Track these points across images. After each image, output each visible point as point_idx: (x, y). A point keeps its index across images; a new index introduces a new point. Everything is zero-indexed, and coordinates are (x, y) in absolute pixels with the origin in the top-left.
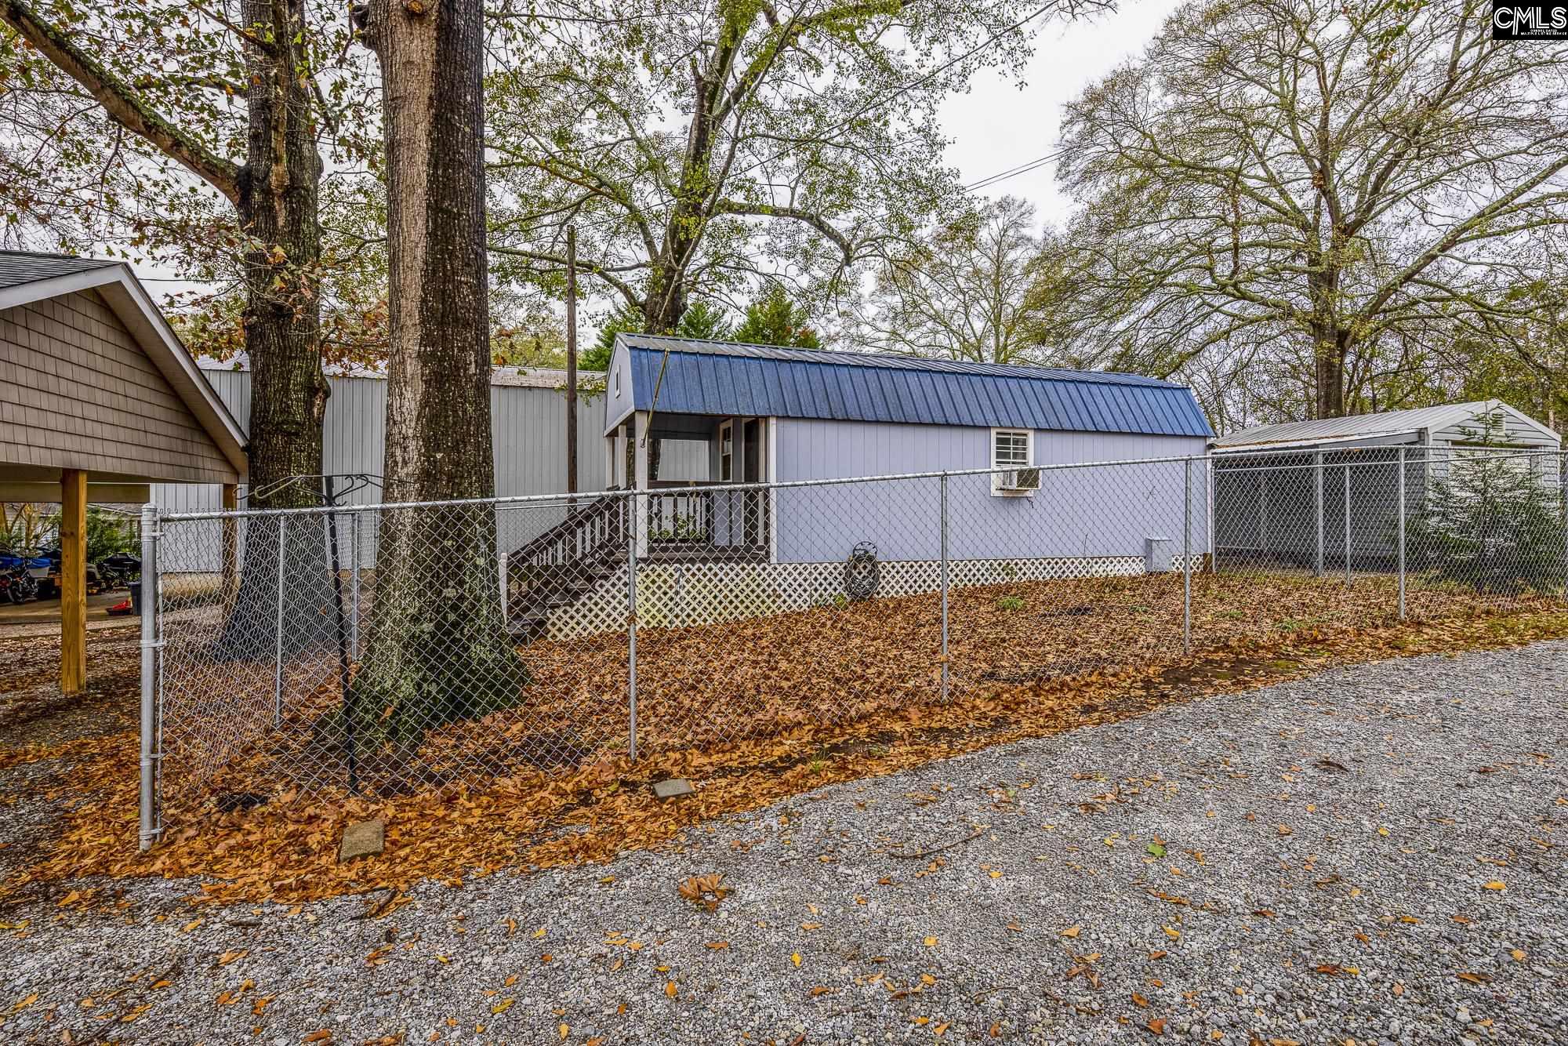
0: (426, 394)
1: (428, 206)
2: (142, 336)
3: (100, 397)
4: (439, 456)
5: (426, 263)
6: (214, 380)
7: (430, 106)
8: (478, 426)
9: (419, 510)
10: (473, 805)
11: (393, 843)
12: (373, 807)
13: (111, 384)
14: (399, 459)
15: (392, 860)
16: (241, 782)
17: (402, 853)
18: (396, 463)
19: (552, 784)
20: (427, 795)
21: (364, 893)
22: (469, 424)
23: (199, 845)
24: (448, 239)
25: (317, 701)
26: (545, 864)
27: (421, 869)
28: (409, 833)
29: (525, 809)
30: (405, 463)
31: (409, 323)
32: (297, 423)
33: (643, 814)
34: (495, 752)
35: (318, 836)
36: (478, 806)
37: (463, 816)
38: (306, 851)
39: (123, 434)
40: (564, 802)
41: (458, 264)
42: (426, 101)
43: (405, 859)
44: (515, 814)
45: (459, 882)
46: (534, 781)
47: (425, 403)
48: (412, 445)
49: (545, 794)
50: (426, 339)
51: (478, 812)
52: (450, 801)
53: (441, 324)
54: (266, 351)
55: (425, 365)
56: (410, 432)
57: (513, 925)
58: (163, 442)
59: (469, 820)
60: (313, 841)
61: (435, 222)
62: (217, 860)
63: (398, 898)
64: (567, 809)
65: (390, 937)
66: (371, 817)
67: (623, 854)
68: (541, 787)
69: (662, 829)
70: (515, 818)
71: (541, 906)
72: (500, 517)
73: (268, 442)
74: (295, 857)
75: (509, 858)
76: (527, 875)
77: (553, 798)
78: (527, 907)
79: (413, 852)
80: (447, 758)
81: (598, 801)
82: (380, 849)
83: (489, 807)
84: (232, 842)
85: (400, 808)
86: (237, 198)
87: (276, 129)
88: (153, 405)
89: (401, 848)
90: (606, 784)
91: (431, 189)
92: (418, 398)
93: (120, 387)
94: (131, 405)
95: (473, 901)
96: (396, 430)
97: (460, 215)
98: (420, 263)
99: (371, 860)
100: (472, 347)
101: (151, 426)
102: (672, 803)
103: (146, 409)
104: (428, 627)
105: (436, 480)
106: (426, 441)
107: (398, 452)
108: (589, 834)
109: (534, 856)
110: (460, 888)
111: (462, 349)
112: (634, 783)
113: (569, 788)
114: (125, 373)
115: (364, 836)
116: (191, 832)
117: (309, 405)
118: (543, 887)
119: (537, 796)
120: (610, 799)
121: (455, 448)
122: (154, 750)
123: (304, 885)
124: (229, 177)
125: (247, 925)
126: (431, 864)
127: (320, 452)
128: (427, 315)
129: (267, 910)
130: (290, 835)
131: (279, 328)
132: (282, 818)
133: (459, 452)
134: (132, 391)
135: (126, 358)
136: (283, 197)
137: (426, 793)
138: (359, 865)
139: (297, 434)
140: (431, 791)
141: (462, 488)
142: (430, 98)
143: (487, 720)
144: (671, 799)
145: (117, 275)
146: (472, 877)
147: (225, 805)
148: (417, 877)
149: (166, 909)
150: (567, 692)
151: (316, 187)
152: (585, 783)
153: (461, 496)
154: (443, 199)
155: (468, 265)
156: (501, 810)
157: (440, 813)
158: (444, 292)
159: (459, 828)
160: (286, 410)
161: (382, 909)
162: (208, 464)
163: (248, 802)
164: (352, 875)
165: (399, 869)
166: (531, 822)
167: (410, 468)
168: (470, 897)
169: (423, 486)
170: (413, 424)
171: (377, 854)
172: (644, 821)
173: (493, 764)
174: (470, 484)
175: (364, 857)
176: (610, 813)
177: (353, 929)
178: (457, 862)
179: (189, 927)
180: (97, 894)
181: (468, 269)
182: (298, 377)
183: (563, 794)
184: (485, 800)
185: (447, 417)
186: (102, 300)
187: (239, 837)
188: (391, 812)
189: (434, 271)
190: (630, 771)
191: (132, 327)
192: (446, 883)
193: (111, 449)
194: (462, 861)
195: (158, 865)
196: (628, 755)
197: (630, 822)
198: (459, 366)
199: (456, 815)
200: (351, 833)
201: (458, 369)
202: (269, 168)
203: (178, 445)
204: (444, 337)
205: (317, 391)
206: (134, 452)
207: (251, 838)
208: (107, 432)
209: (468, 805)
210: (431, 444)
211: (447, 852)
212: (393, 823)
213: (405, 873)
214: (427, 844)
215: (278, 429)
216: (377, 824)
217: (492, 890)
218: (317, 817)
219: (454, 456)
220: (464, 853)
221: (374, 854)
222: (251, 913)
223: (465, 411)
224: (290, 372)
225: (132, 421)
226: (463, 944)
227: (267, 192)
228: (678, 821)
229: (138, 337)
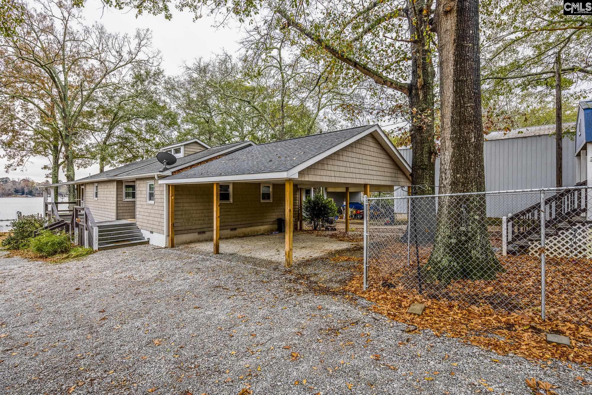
0: (454, 153)
1: (454, 81)
2: (383, 144)
3: (373, 163)
4: (458, 176)
5: (453, 103)
6: (402, 153)
7: (454, 43)
8: (476, 162)
9: (451, 197)
10: (459, 312)
11: (426, 314)
12: (424, 300)
13: (375, 159)
14: (444, 178)
15: (422, 319)
16: (391, 280)
17: (427, 318)
18: (443, 179)
19: (495, 316)
20: (443, 302)
21: (409, 325)
22: (471, 162)
23: (376, 294)
24: (462, 91)
25: (423, 261)
26: (474, 343)
27: (430, 326)
28: (432, 313)
29: (480, 321)
30: (446, 179)
31: (447, 127)
32: (425, 165)
33: (535, 344)
34: (477, 295)
35: (405, 303)
36: (461, 313)
37: (454, 314)
38: (400, 306)
39: (378, 173)
40: (499, 325)
41: (466, 100)
42: (453, 41)
43: (427, 320)
44: (474, 321)
45: (438, 335)
46: (488, 312)
47: (453, 156)
48: (448, 172)
49: (491, 319)
50: (453, 132)
51: (460, 315)
52: (451, 307)
53: (459, 125)
54: (416, 142)
55: (453, 142)
56: (448, 167)
57: (447, 357)
58: (389, 174)
59: (455, 317)
60: (403, 303)
61: (457, 87)
62: (378, 300)
63: (416, 331)
64: (499, 328)
65: (408, 340)
66: (422, 303)
67: (510, 355)
68: (490, 315)
69: (541, 354)
70: (474, 322)
71: (462, 356)
72: (487, 199)
73: (417, 172)
74: (397, 307)
75: (462, 335)
76: (465, 343)
77: (494, 321)
78: (456, 354)
79: (431, 319)
80: (456, 292)
81: (516, 330)
82: (420, 314)
83: (465, 315)
84: (383, 296)
85: (433, 303)
86: (408, 94)
87: (419, 67)
88: (386, 163)
89: (428, 316)
90: (524, 325)
91: (455, 74)
92: (450, 154)
93: (377, 160)
94: (381, 164)
95: (439, 342)
96: (442, 167)
97: (467, 80)
98: (451, 104)
99: (416, 316)
100: (472, 131)
101: (386, 170)
102: (554, 346)
103: (384, 165)
104: (453, 241)
105: (458, 185)
106: (454, 170)
107: (443, 175)
108: (502, 340)
109: (472, 338)
110: (438, 337)
111: (468, 133)
112: (540, 330)
113: (503, 320)
114: (379, 155)
115: (417, 308)
116: (374, 290)
117: (430, 158)
118: (467, 350)
119: (487, 318)
120: (521, 332)
121: (465, 172)
122: (366, 264)
123: (395, 315)
124: (406, 88)
125: (376, 319)
126: (434, 326)
127: (434, 174)
128: (454, 122)
129: (383, 318)
130: (398, 300)
131: (420, 133)
132: (397, 294)
133: (467, 173)
134: (381, 160)
135: (379, 151)
136: (421, 89)
137: (444, 302)
138: (412, 316)
139: (425, 169)
140: (444, 301)
141: (468, 188)
142: (455, 40)
143: (477, 282)
144: (554, 344)
145: (376, 128)
146: (444, 335)
147: (384, 285)
148: (428, 327)
149: (363, 307)
150: (521, 279)
151: (433, 82)
152: (512, 321)
153: (468, 191)
154: (460, 76)
155: (471, 99)
156: (470, 318)
157: (446, 310)
158: (460, 112)
159: (451, 318)
160: (422, 161)
161: (409, 331)
162: (402, 180)
163: (390, 286)
164: (409, 318)
165: (423, 322)
166: (480, 327)
167: (447, 181)
168: (438, 341)
169: (452, 188)
170: (448, 165)
171: (419, 315)
172: (534, 347)
173: (473, 300)
174: (472, 186)
175: (415, 314)
176: (520, 338)
177: (400, 333)
178: (443, 329)
179: (364, 314)
180: (352, 298)
181: (470, 100)
182: (426, 149)
183: (500, 322)
184: (465, 312)
185: (461, 160)
186: (373, 135)
187: (385, 296)
188: (429, 303)
189: (456, 105)
190: (540, 324)
191: (380, 142)
192: (435, 333)
193: (375, 178)
194: (445, 329)
195: (366, 296)
196: (541, 316)
197: (526, 345)
198: (466, 140)
199: (452, 313)
200: (414, 306)
201: (466, 141)
202: (417, 81)
203: (394, 175)
204: (460, 130)
205: (432, 153)
206: (381, 178)
207: (388, 297)
208: (374, 173)
209: (457, 311)
210: (455, 171)
211: (442, 324)
212: (429, 307)
213: (424, 324)
214: (436, 319)
215: (420, 167)
216: (423, 306)
217: (447, 342)
218: (407, 297)
219: (465, 175)
220: (447, 327)
221: (418, 315)
222: (378, 317)
223: (469, 157)
224: (423, 148)
225: (380, 169)
226: (427, 354)
227: (417, 89)
228: (553, 354)
229: (382, 145)
